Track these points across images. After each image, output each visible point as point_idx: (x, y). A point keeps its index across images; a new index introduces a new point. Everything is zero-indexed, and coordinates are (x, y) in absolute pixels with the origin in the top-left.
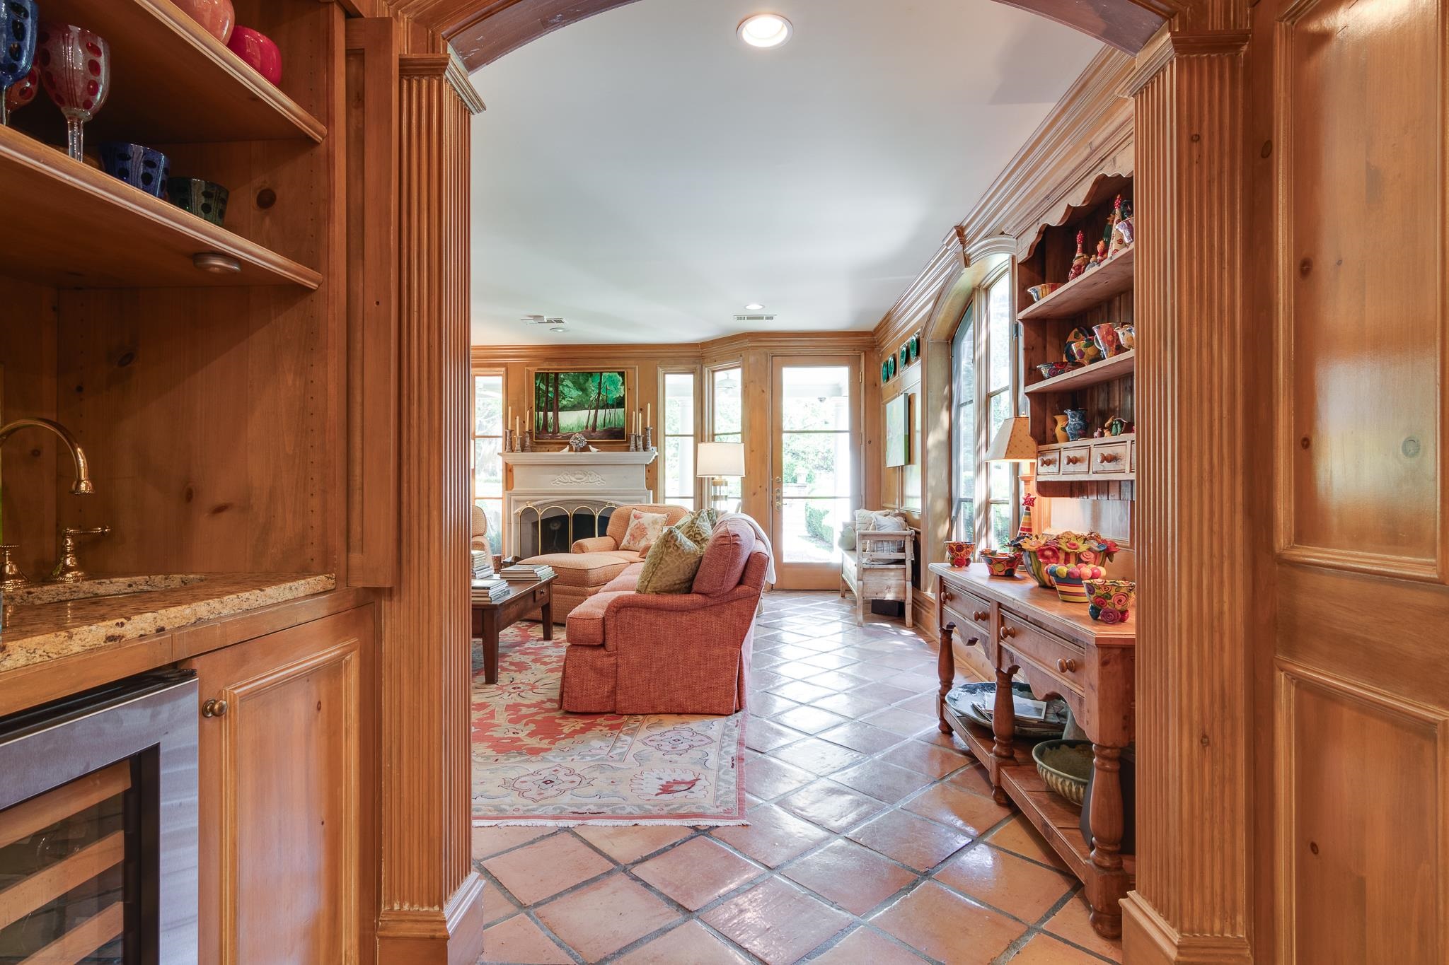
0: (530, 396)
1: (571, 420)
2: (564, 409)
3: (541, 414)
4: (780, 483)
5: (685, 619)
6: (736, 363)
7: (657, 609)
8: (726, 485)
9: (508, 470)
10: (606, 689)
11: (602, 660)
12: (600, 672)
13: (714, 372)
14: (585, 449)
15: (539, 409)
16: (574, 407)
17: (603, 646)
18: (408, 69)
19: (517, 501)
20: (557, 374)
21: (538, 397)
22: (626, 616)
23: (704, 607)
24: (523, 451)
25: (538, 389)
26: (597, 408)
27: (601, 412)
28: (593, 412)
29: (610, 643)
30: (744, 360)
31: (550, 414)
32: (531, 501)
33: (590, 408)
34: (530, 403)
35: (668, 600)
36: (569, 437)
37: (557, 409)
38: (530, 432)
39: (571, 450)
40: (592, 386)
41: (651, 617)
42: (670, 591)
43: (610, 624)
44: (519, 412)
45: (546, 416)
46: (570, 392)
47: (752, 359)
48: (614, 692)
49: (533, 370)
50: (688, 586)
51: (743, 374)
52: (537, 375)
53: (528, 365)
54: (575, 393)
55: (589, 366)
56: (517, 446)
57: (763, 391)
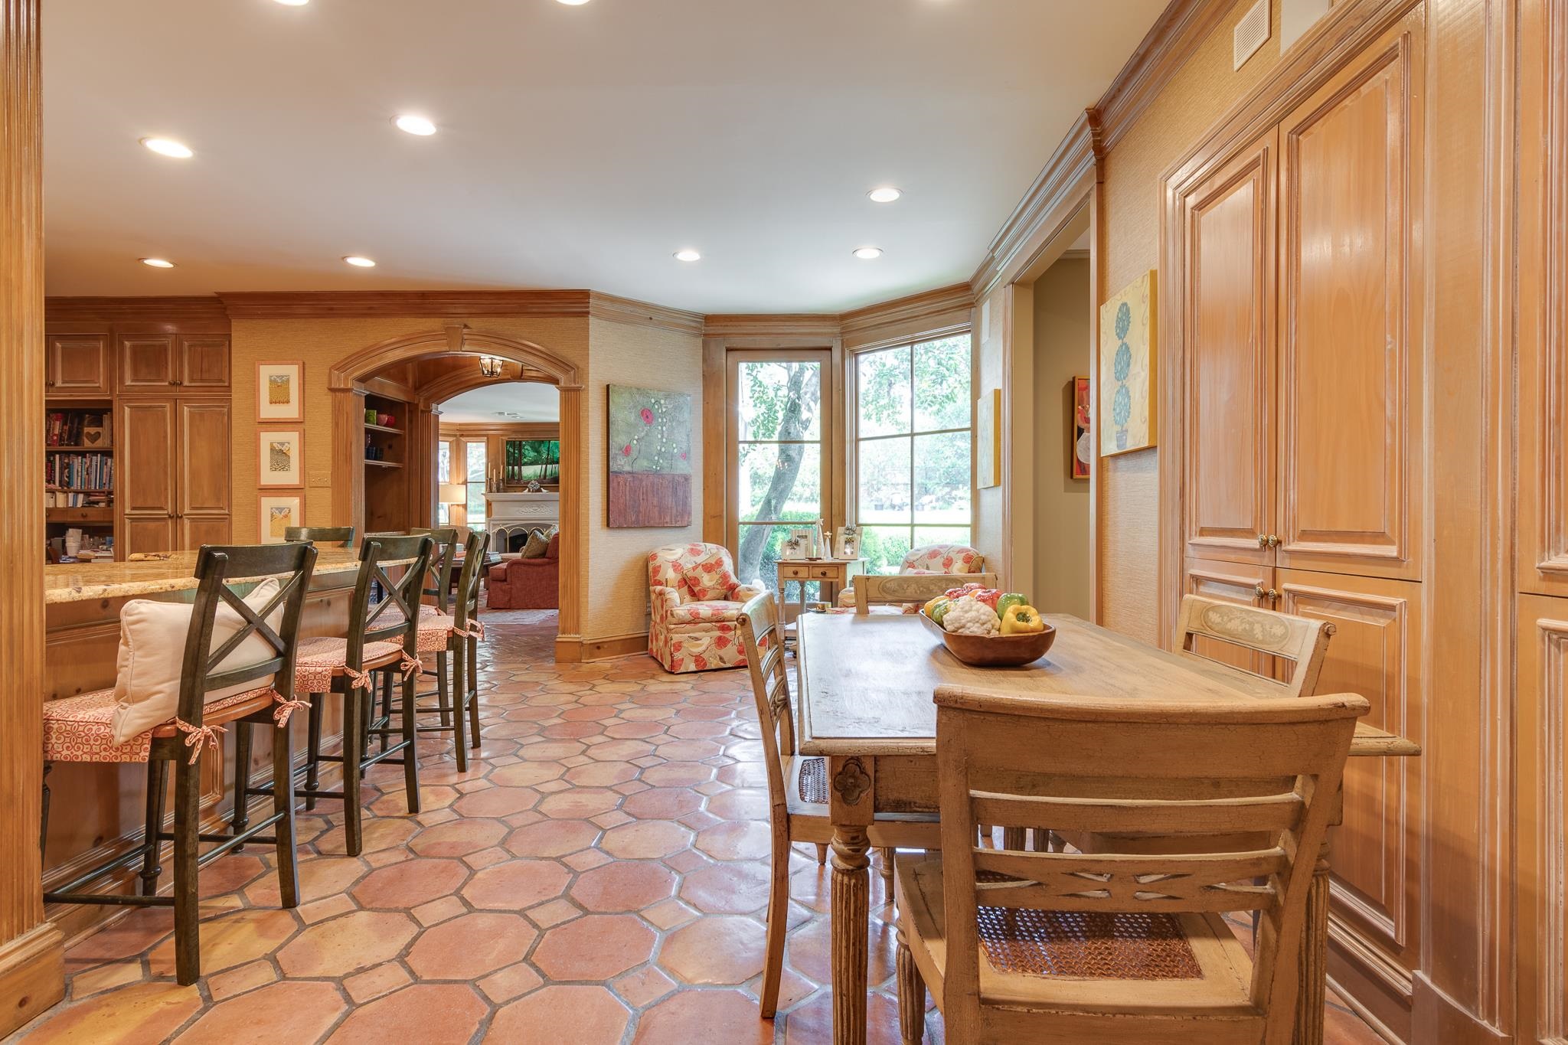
0: (503, 456)
1: (529, 471)
2: (526, 464)
3: (510, 467)
5: (540, 569)
7: (529, 565)
9: (489, 504)
10: (507, 598)
11: (505, 586)
12: (504, 591)
14: (539, 490)
15: (509, 464)
16: (532, 463)
17: (505, 580)
18: (422, 411)
19: (494, 525)
20: (520, 442)
21: (508, 457)
22: (515, 567)
23: (548, 564)
24: (498, 492)
25: (508, 451)
26: (547, 464)
27: (549, 467)
28: (544, 466)
29: (508, 579)
31: (516, 468)
32: (504, 524)
33: (542, 464)
34: (503, 460)
35: (533, 561)
36: (528, 483)
37: (520, 465)
38: (503, 480)
39: (529, 491)
40: (544, 449)
41: (525, 568)
42: (534, 557)
43: (508, 571)
44: (496, 466)
45: (513, 469)
46: (530, 454)
48: (510, 600)
49: (505, 438)
50: (543, 555)
52: (508, 442)
53: (502, 435)
54: (532, 454)
55: (542, 437)
56: (494, 489)
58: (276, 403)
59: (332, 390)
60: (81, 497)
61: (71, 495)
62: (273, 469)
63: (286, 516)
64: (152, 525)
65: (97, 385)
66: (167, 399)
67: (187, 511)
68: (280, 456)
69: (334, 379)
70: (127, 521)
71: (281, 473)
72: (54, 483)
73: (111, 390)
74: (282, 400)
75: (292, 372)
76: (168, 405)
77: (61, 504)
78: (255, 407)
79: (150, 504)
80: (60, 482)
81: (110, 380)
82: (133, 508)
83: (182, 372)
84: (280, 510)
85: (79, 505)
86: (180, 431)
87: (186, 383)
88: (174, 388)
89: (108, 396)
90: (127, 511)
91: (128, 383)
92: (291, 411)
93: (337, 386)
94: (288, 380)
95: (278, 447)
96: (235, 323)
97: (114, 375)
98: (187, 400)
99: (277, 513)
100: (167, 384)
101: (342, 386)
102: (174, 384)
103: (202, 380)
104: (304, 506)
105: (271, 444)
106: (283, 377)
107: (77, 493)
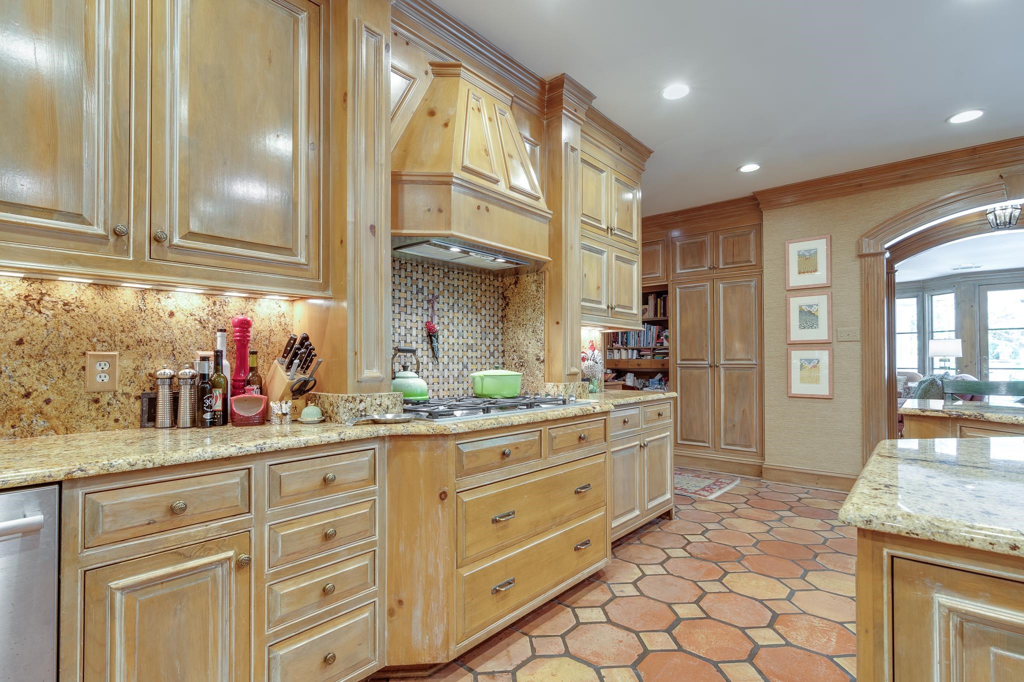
4: (987, 360)
6: (951, 291)
8: (949, 361)
13: (932, 296)
30: (956, 289)
47: (963, 288)
51: (956, 297)
57: (972, 306)
58: (804, 273)
59: (861, 256)
60: (635, 352)
61: (630, 351)
62: (802, 327)
63: (815, 366)
64: (696, 372)
65: (658, 275)
66: (707, 280)
67: (722, 362)
68: (808, 317)
69: (865, 245)
70: (678, 369)
71: (810, 330)
72: (618, 343)
73: (667, 278)
74: (810, 270)
75: (820, 246)
76: (708, 284)
77: (624, 357)
78: (785, 278)
79: (695, 357)
80: (622, 342)
81: (666, 270)
82: (682, 360)
83: (718, 259)
84: (810, 361)
85: (634, 358)
86: (717, 302)
87: (721, 266)
88: (712, 271)
89: (665, 282)
90: (679, 362)
91: (678, 271)
92: (820, 277)
93: (867, 252)
94: (816, 253)
95: (806, 309)
96: (765, 214)
97: (668, 268)
98: (722, 278)
99: (806, 364)
100: (706, 268)
101: (872, 251)
102: (713, 268)
103: (733, 263)
104: (832, 358)
105: (800, 307)
106: (811, 250)
107: (633, 349)
